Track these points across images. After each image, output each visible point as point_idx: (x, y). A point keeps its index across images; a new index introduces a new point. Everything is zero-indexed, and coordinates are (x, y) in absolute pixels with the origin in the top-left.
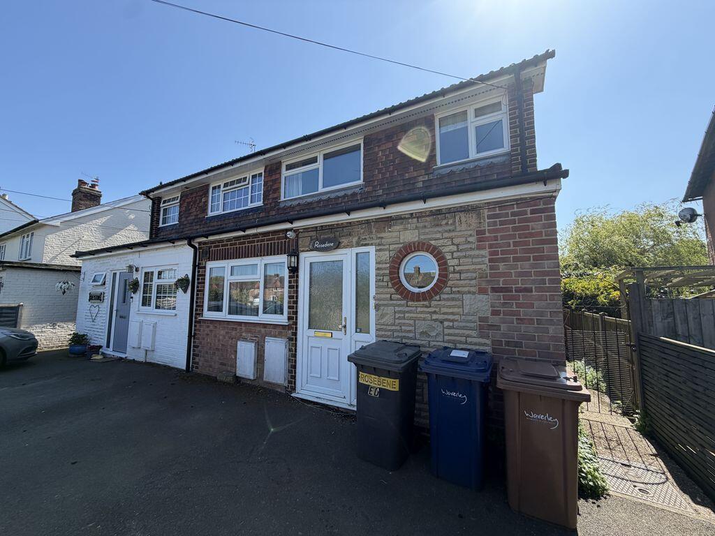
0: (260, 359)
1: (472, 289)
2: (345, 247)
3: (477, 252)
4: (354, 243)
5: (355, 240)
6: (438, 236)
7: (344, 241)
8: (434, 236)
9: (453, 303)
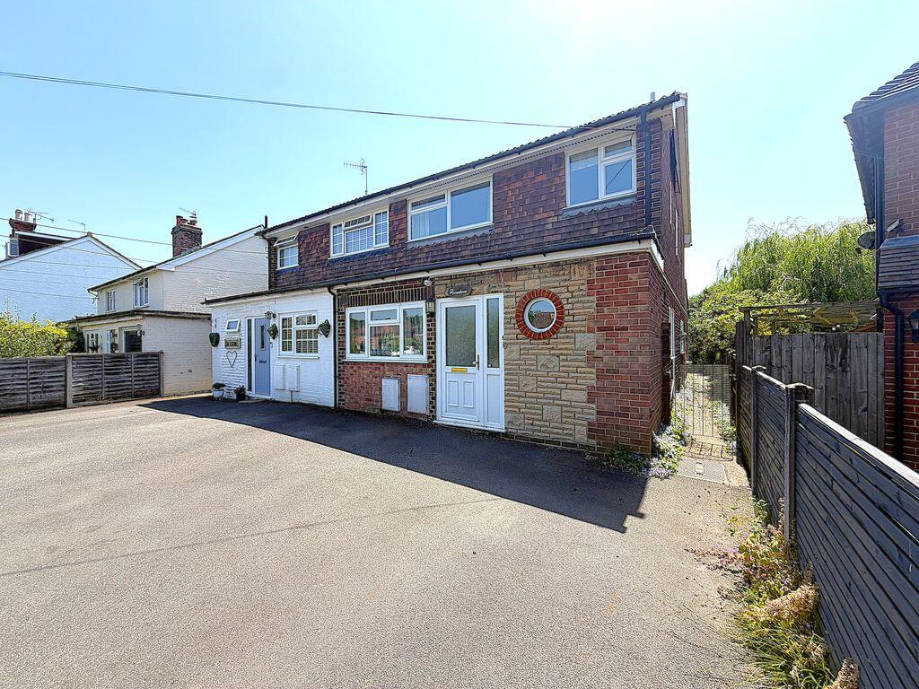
0: (404, 393)
1: (583, 329)
2: (477, 294)
3: (587, 298)
4: (485, 290)
5: (486, 287)
6: (557, 284)
7: (477, 288)
8: (552, 284)
9: (568, 340)
